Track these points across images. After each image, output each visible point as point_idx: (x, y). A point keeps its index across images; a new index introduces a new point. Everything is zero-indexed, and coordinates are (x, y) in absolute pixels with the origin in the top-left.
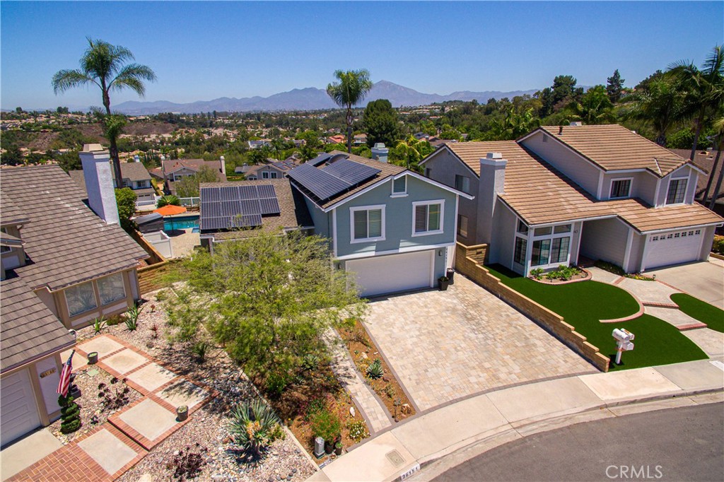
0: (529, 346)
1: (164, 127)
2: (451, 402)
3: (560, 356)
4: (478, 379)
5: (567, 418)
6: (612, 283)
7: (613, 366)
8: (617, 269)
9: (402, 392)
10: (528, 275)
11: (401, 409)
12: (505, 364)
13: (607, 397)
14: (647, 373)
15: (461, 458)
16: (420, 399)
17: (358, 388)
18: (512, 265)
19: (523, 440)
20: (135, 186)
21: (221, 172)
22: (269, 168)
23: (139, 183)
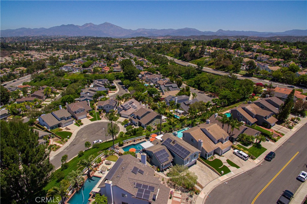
0: (212, 174)
1: (4, 52)
2: (206, 185)
3: (215, 175)
4: (208, 181)
5: (219, 184)
6: (218, 158)
7: (222, 176)
8: (219, 155)
9: (201, 185)
10: (207, 159)
11: (202, 188)
12: (210, 178)
13: (222, 180)
14: (225, 175)
15: (210, 192)
16: (203, 185)
17: (196, 186)
18: (204, 157)
19: (215, 188)
20: (66, 119)
21: (88, 105)
22: (108, 104)
23: (67, 118)
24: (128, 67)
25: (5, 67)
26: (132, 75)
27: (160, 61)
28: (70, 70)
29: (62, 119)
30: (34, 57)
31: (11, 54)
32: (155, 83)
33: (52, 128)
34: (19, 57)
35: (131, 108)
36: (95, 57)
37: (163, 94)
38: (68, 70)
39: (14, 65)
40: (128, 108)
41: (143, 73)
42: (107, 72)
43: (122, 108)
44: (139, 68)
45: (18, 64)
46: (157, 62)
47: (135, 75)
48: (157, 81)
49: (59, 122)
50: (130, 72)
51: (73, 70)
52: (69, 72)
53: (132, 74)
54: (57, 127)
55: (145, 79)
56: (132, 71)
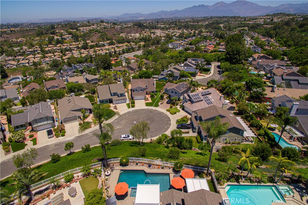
1: (137, 30)
20: (119, 95)
21: (154, 85)
22: (174, 89)
23: (121, 94)
24: (233, 44)
25: (132, 42)
26: (235, 56)
27: (296, 41)
28: (175, 47)
29: (115, 94)
30: (156, 34)
31: (141, 32)
32: (268, 72)
33: (102, 102)
34: (146, 33)
35: (202, 100)
36: (210, 36)
37: (273, 91)
38: (173, 47)
39: (138, 40)
40: (196, 100)
41: (256, 56)
42: (210, 51)
43: (188, 98)
44: (255, 49)
45: (141, 40)
46: (291, 42)
47: (239, 57)
48: (273, 69)
49: (111, 97)
50: (233, 52)
51: (177, 47)
52: (173, 49)
53: (236, 54)
54: (107, 102)
55: (255, 65)
56: (237, 51)
